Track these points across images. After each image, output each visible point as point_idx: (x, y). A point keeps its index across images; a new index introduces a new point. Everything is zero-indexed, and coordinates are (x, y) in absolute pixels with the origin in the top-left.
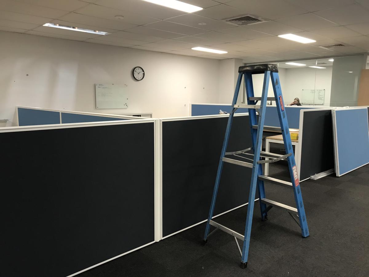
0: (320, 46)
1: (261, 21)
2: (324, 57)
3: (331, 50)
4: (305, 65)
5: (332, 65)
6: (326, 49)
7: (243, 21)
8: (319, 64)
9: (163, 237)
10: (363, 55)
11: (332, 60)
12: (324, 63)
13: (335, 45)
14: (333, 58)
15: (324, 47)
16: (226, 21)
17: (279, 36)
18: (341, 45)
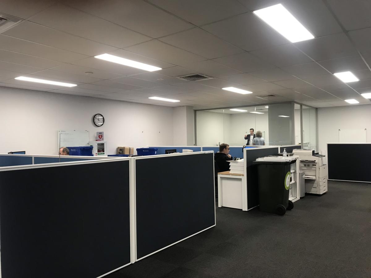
0: (255, 96)
1: (208, 78)
2: (261, 104)
3: (266, 99)
4: (247, 111)
5: (268, 110)
6: (261, 99)
7: (194, 78)
8: (257, 110)
9: (137, 259)
10: (291, 103)
11: (267, 107)
12: (261, 109)
13: (268, 96)
14: (268, 105)
15: (260, 97)
16: (181, 78)
17: (223, 89)
18: (273, 96)
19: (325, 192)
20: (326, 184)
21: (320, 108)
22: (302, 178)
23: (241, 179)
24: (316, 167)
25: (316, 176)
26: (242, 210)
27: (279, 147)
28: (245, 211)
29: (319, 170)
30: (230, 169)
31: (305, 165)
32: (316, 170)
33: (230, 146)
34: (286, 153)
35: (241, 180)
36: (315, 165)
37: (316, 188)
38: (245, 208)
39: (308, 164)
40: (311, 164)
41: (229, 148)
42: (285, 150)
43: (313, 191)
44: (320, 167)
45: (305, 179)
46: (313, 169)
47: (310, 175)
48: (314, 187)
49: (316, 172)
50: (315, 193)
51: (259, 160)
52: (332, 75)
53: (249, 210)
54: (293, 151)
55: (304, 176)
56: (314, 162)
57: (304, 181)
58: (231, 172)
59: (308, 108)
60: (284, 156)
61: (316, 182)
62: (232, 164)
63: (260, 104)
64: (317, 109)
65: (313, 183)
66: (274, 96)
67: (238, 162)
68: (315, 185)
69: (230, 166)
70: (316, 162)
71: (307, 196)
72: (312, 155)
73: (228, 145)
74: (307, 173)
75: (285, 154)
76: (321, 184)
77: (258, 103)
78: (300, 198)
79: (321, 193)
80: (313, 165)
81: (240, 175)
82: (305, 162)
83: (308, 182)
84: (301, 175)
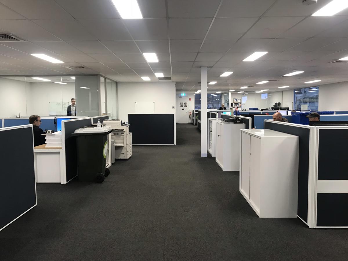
0: (65, 66)
1: (18, 40)
3: (73, 69)
4: (50, 80)
5: (74, 81)
6: (70, 69)
8: (64, 81)
10: (97, 76)
11: (74, 78)
13: (78, 67)
14: (74, 76)
15: (69, 67)
17: (32, 54)
18: (82, 67)
19: (131, 156)
20: (131, 149)
21: (119, 82)
22: (113, 145)
23: (59, 152)
24: (124, 136)
25: (124, 143)
26: (60, 183)
27: (92, 118)
28: (64, 184)
29: (127, 138)
30: (45, 143)
31: (115, 134)
32: (124, 138)
33: (41, 118)
34: (100, 123)
35: (59, 154)
36: (124, 134)
37: (124, 153)
38: (64, 181)
39: (117, 133)
40: (120, 133)
41: (40, 120)
42: (99, 121)
43: (122, 157)
44: (128, 135)
45: (116, 147)
46: (122, 137)
47: (119, 143)
48: (122, 153)
49: (124, 140)
50: (123, 158)
51: (78, 131)
52: (142, 55)
53: (68, 182)
54: (104, 121)
55: (115, 144)
56: (122, 131)
57: (115, 148)
58: (47, 146)
59: (110, 81)
60: (98, 127)
61: (124, 148)
62: (48, 137)
63: (67, 74)
64: (117, 83)
65: (122, 150)
66: (84, 68)
67: (55, 135)
68: (123, 151)
69: (46, 139)
70: (124, 130)
71: (118, 161)
72: (120, 124)
73: (40, 117)
74: (117, 141)
75: (99, 125)
76: (128, 149)
77: (65, 74)
78: (112, 164)
79: (128, 158)
80: (122, 134)
81: (58, 148)
82: (115, 131)
83: (118, 149)
84: (113, 143)
